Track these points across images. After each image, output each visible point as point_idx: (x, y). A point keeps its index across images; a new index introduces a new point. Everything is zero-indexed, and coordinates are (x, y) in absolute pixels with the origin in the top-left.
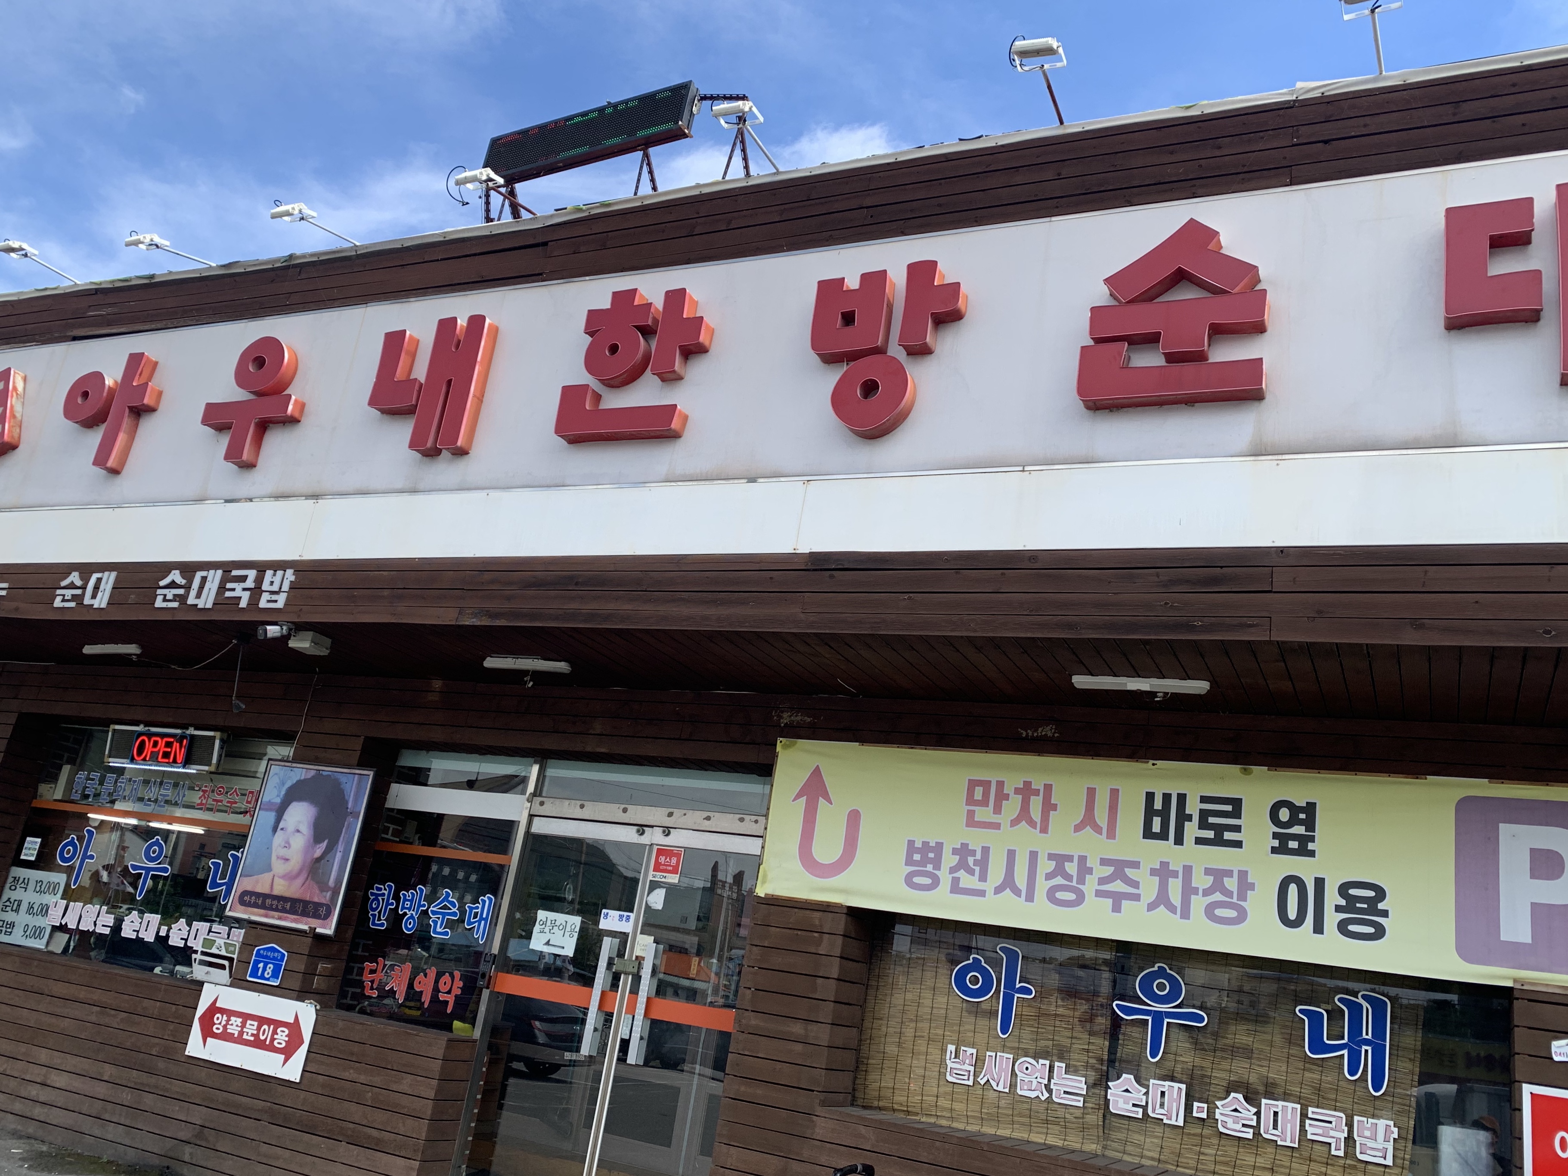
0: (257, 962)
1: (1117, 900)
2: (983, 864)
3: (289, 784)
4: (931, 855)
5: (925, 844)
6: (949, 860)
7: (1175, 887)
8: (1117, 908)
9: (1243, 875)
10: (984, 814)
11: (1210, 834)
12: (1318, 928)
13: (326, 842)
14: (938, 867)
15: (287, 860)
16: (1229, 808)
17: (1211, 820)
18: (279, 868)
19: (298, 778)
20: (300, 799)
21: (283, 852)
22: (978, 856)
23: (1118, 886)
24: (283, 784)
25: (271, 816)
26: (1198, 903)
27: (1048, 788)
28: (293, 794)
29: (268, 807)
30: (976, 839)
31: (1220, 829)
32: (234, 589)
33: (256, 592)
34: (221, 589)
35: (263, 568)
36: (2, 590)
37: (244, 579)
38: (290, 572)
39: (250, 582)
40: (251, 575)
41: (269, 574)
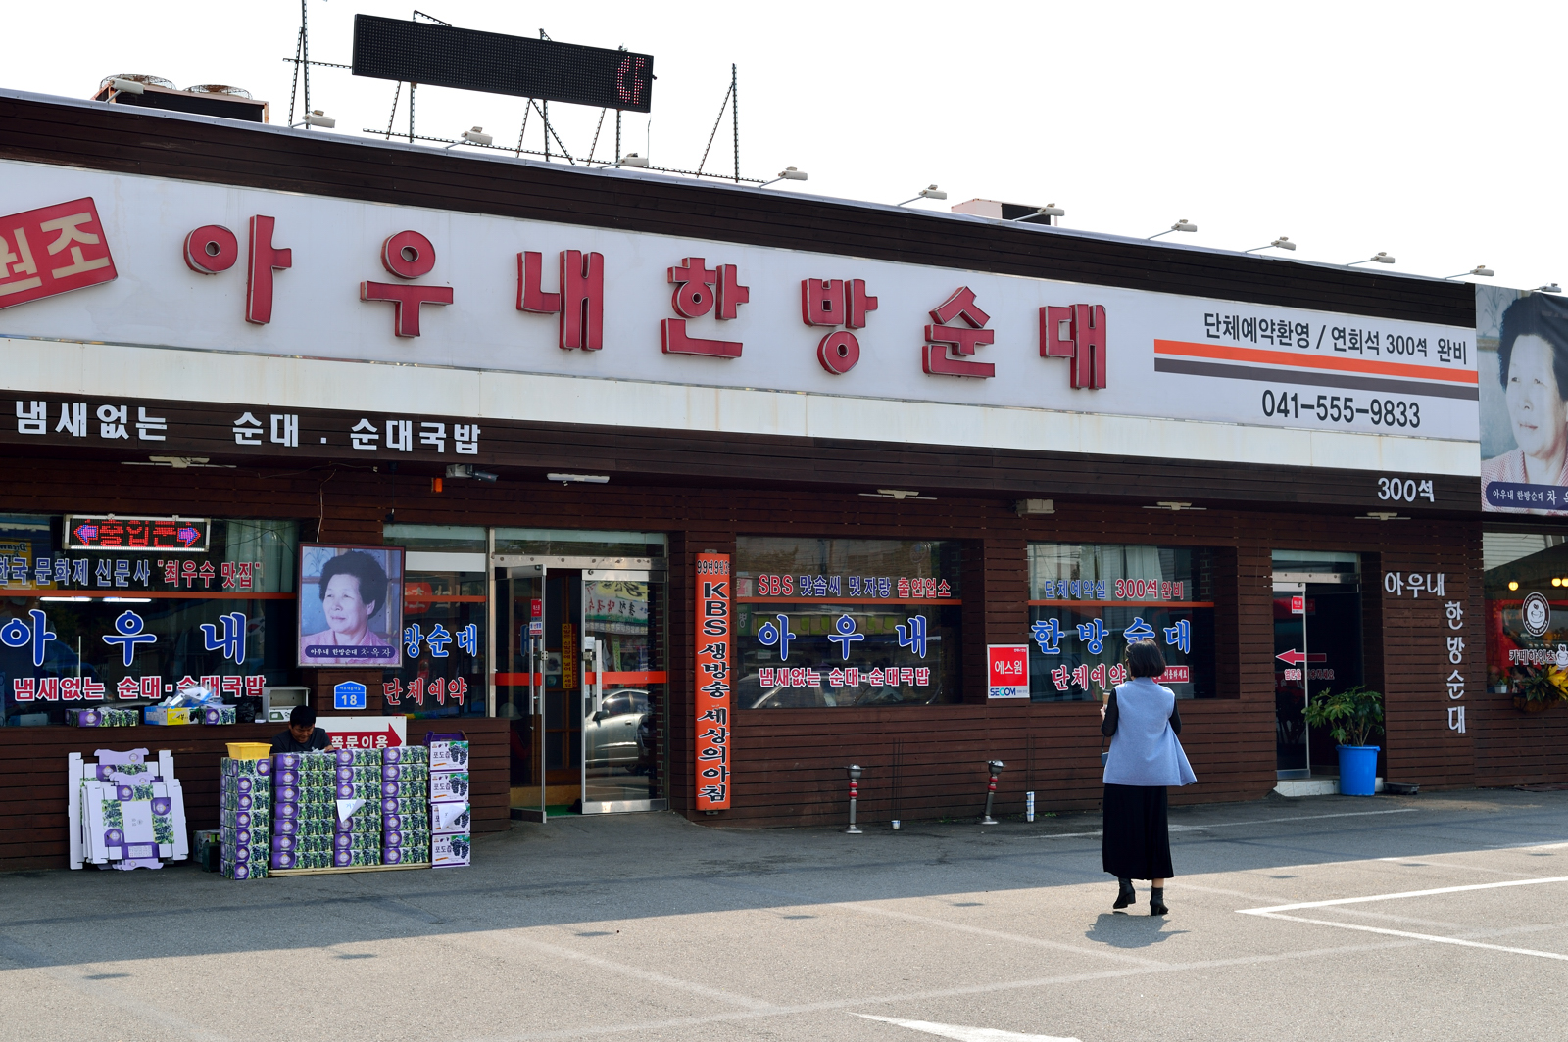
0: (339, 697)
3: (324, 561)
13: (374, 602)
15: (343, 619)
18: (336, 626)
19: (332, 556)
20: (340, 572)
21: (336, 614)
24: (319, 561)
25: (316, 588)
28: (331, 569)
29: (311, 580)
32: (429, 438)
33: (450, 441)
34: (416, 437)
35: (450, 422)
36: (159, 423)
37: (436, 430)
38: (475, 427)
39: (442, 433)
40: (441, 427)
41: (457, 427)
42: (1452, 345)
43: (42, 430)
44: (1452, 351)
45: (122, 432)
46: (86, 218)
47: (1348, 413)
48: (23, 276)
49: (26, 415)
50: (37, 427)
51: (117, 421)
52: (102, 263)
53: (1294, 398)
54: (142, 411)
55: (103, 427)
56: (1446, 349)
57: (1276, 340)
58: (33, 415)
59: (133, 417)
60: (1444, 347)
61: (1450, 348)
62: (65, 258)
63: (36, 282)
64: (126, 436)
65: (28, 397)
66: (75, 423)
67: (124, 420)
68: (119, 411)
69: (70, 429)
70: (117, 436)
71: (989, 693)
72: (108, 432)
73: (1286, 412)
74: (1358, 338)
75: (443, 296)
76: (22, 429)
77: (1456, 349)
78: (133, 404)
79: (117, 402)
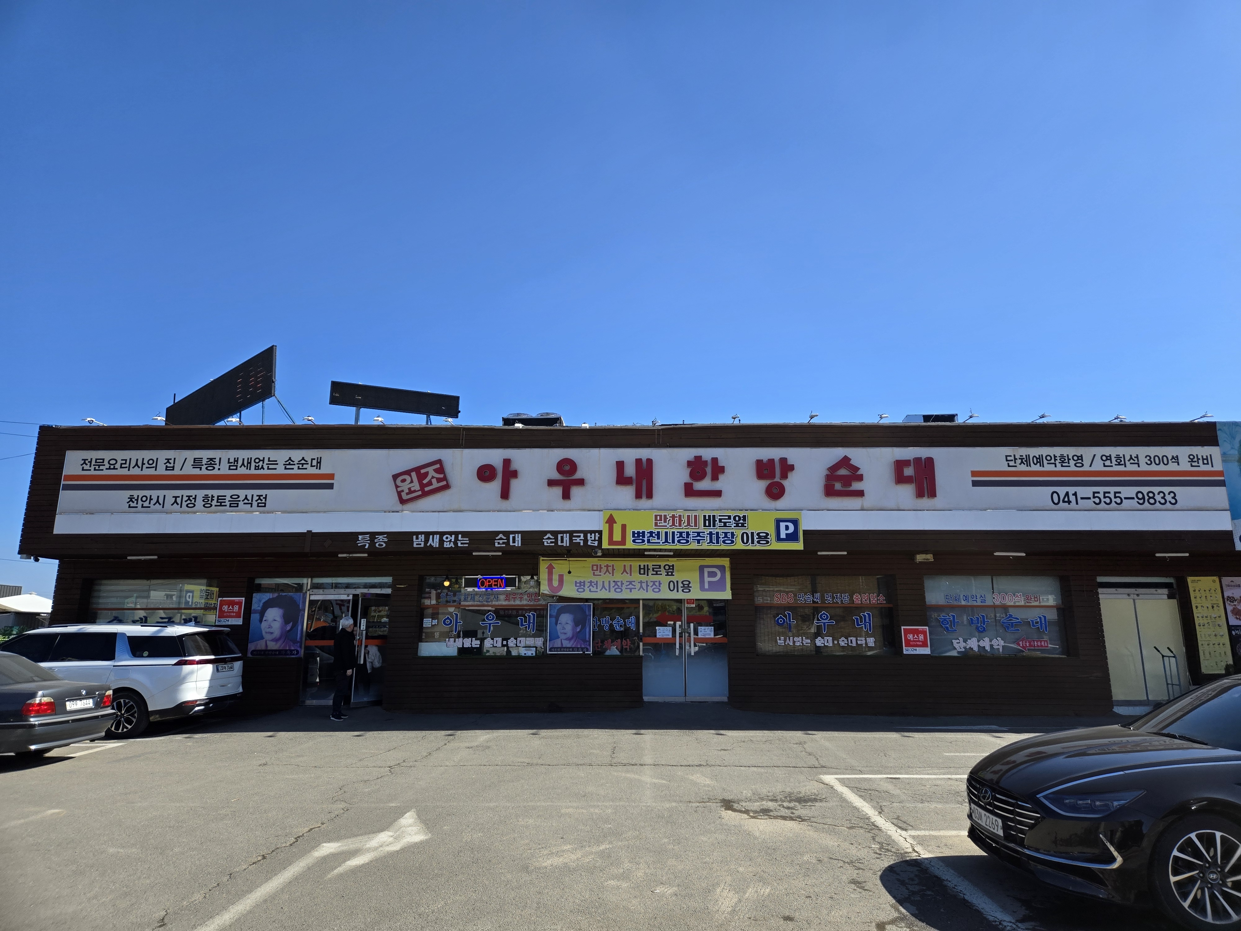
1: (631, 589)
2: (597, 584)
4: (582, 584)
5: (580, 581)
6: (587, 585)
7: (644, 585)
8: (631, 591)
9: (659, 581)
10: (597, 573)
11: (655, 573)
12: (678, 591)
14: (584, 587)
16: (658, 567)
17: (655, 570)
22: (595, 583)
23: (631, 586)
26: (650, 589)
27: (613, 565)
30: (594, 579)
31: (657, 572)
32: (576, 540)
33: (586, 540)
34: (571, 540)
35: (585, 533)
36: (466, 540)
37: (580, 536)
38: (597, 534)
39: (582, 538)
40: (582, 535)
41: (589, 535)
42: (1200, 457)
43: (422, 546)
44: (1201, 461)
45: (452, 545)
46: (438, 466)
47: (1118, 500)
48: (415, 491)
49: (417, 540)
50: (420, 544)
51: (450, 541)
52: (444, 483)
53: (1075, 494)
54: (460, 536)
55: (445, 543)
56: (1196, 459)
57: (1059, 465)
58: (420, 540)
59: (456, 539)
60: (1192, 459)
61: (1198, 459)
62: (430, 483)
63: (420, 493)
64: (453, 546)
65: (417, 534)
66: (434, 542)
67: (453, 540)
68: (451, 537)
69: (432, 544)
70: (450, 546)
71: (904, 650)
72: (447, 545)
73: (1069, 502)
74: (1122, 459)
75: (581, 482)
76: (415, 546)
77: (1203, 459)
78: (456, 533)
79: (451, 533)
